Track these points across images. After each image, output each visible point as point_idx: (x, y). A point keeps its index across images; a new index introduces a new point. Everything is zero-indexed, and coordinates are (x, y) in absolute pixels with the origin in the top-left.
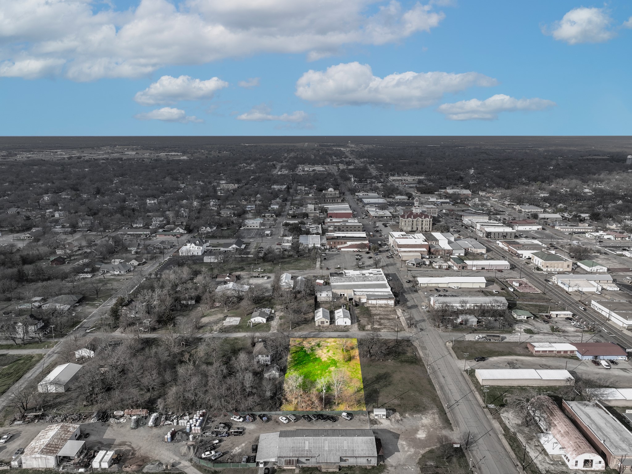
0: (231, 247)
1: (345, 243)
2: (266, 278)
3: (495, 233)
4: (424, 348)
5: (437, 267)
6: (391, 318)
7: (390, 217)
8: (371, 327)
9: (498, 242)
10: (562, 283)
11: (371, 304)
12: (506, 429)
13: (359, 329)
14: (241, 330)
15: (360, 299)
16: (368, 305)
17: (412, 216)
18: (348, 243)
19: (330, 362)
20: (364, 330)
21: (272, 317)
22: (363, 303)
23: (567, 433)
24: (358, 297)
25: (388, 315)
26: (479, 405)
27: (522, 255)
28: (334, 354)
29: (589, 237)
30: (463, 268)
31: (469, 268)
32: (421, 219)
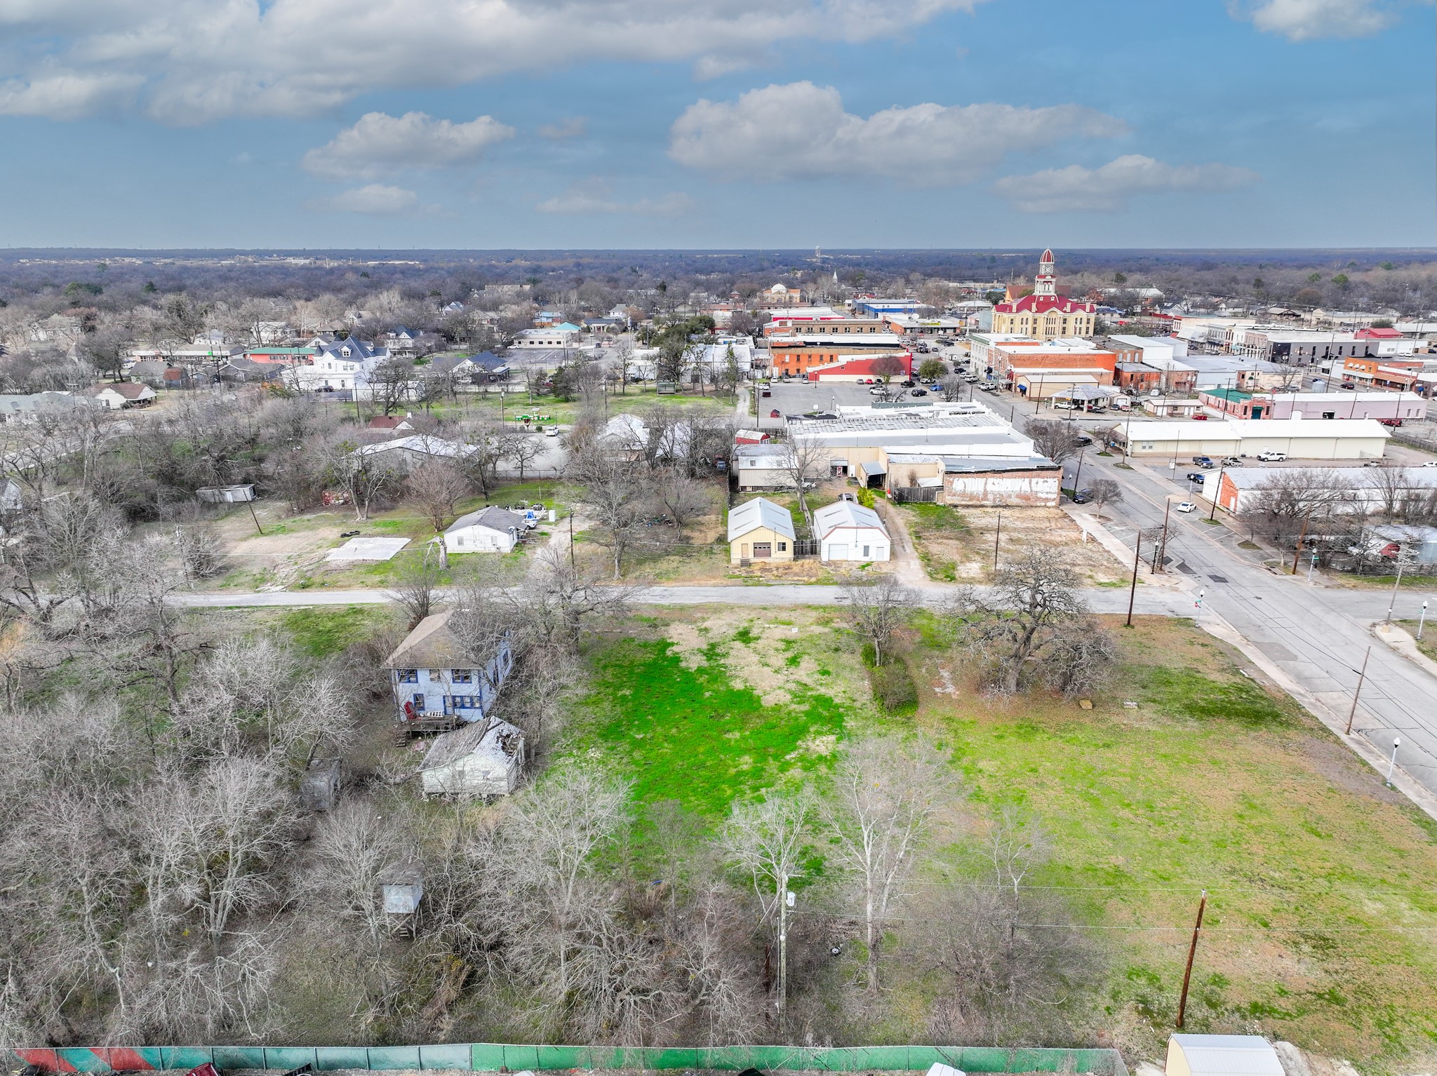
0: (456, 369)
1: (831, 359)
2: (551, 432)
5: (1163, 412)
6: (1059, 539)
8: (982, 568)
11: (963, 494)
13: (930, 574)
15: (913, 479)
16: (949, 500)
17: (1034, 305)
18: (840, 358)
19: (807, 714)
20: (953, 579)
21: (543, 534)
22: (930, 492)
24: (904, 470)
25: (1043, 531)
28: (825, 673)
30: (1256, 413)
31: (1277, 414)
32: (1060, 313)
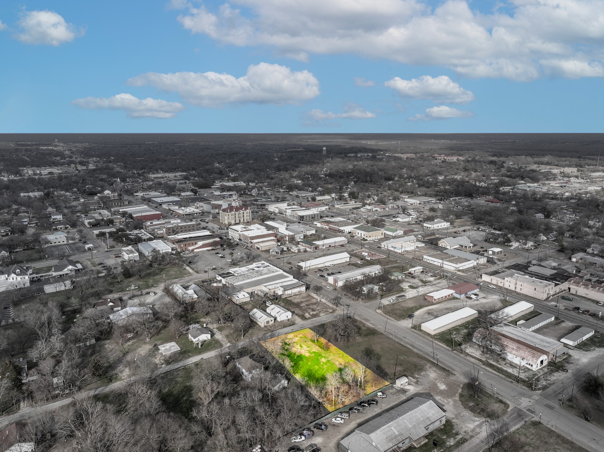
0: (66, 270)
1: (196, 244)
2: (152, 294)
3: (306, 216)
4: (368, 320)
5: (296, 251)
6: (314, 302)
7: (200, 213)
8: (309, 314)
9: (315, 223)
10: (392, 247)
11: (288, 295)
12: (478, 359)
13: (301, 319)
14: (190, 354)
15: (274, 292)
16: (285, 296)
17: (234, 210)
18: (198, 243)
19: (315, 355)
20: (306, 319)
22: (281, 295)
23: (519, 348)
24: (272, 291)
25: (309, 301)
26: (448, 350)
27: (344, 230)
28: (309, 347)
29: (364, 210)
30: (316, 248)
31: (320, 247)
32: (242, 211)
